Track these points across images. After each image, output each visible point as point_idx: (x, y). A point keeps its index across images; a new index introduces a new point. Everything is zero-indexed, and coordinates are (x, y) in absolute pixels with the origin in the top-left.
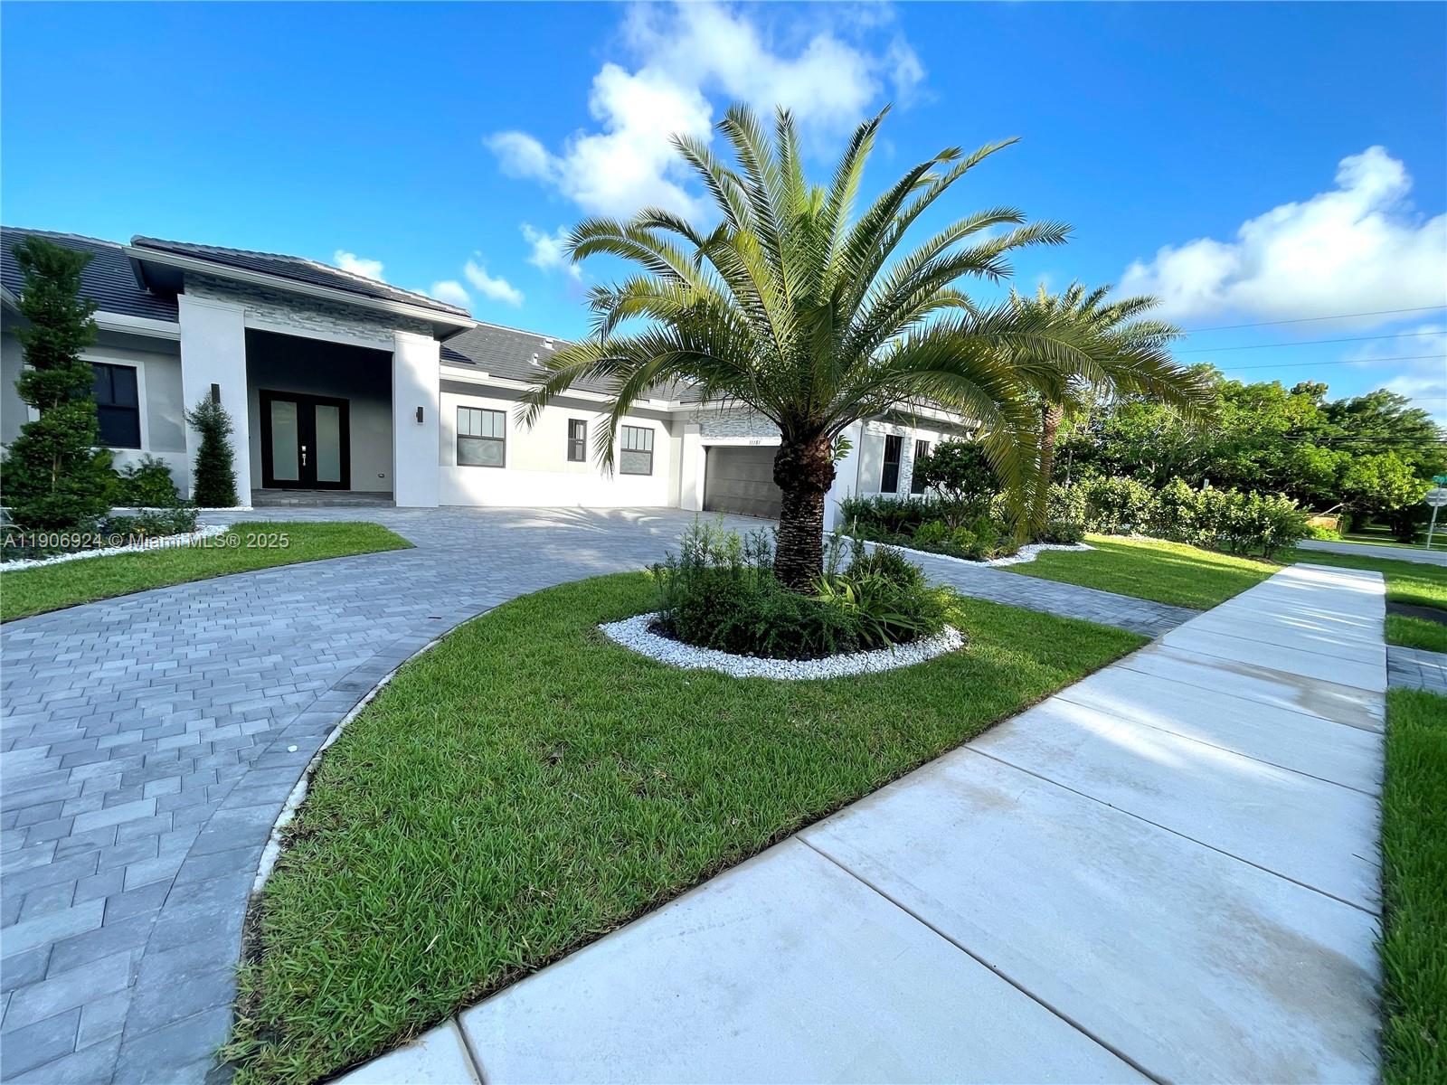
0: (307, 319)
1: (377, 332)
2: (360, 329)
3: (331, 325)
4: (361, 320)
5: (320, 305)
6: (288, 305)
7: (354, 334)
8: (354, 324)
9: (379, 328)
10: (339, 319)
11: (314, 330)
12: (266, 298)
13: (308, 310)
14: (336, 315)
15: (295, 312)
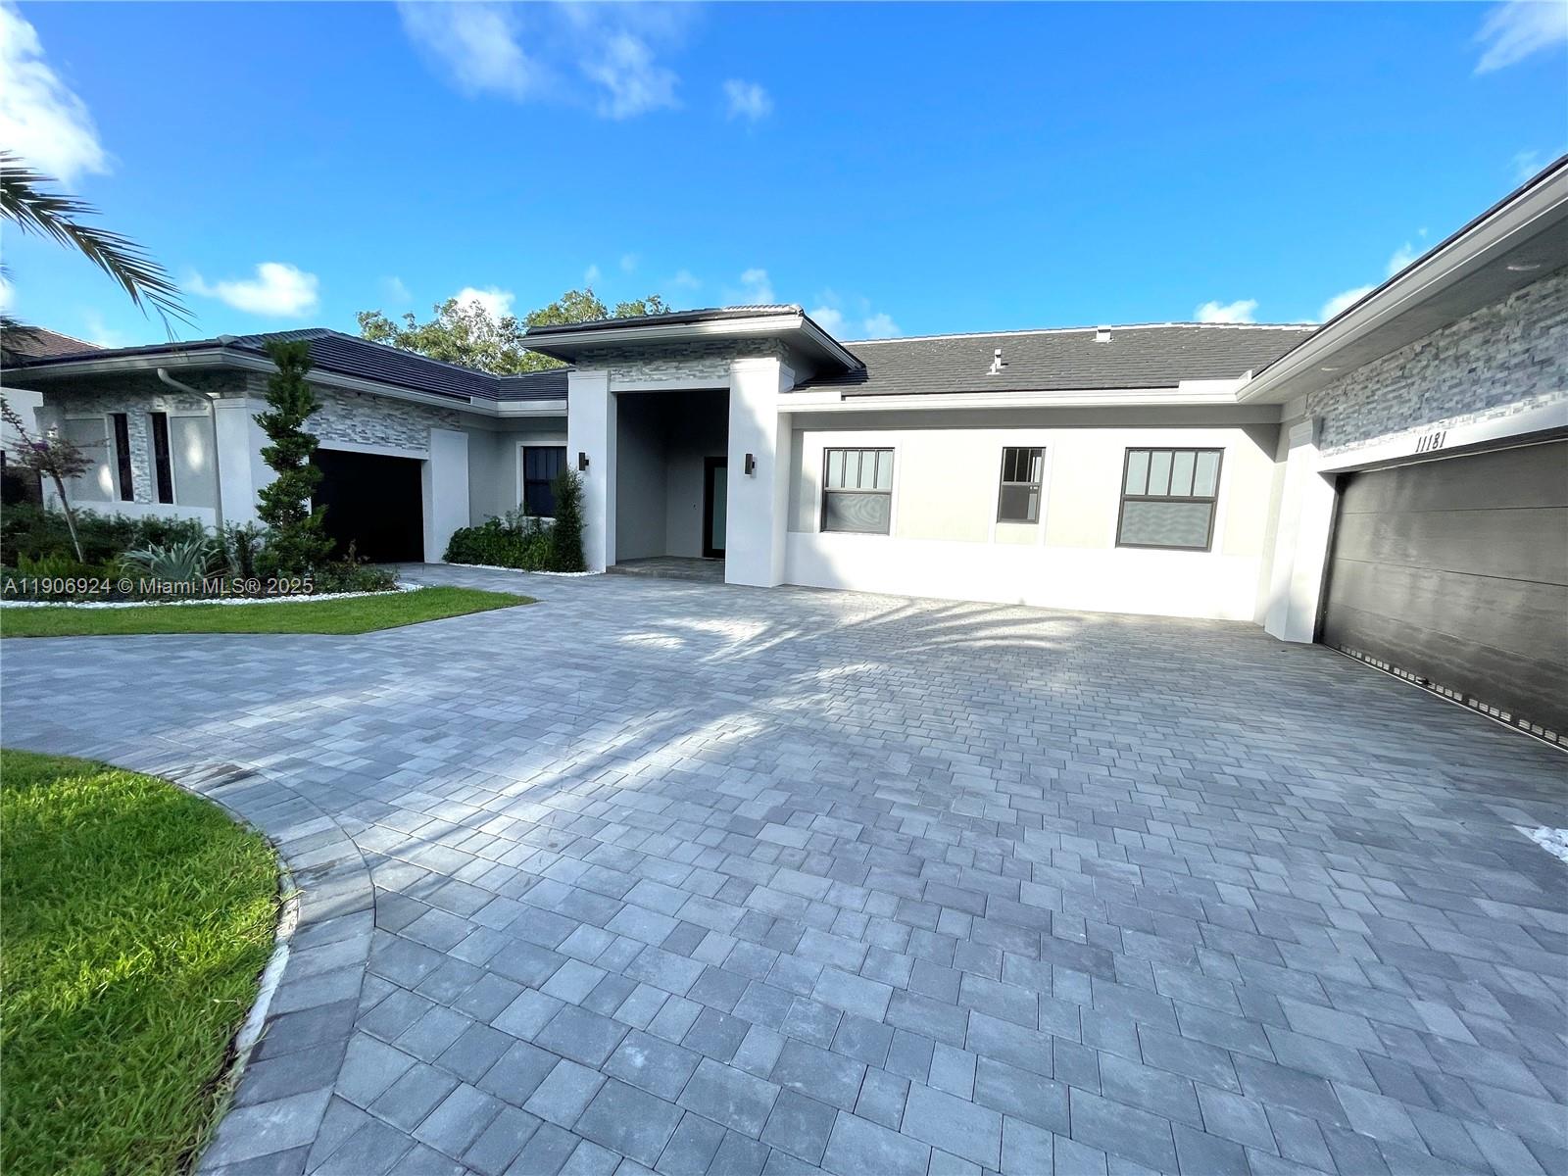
0: (655, 370)
1: (716, 367)
2: (700, 367)
3: (674, 371)
4: (702, 357)
5: (666, 350)
6: (641, 359)
7: (694, 376)
8: (694, 364)
9: (718, 361)
10: (680, 362)
11: (661, 380)
12: (626, 357)
13: (657, 358)
14: (679, 358)
15: (646, 364)
